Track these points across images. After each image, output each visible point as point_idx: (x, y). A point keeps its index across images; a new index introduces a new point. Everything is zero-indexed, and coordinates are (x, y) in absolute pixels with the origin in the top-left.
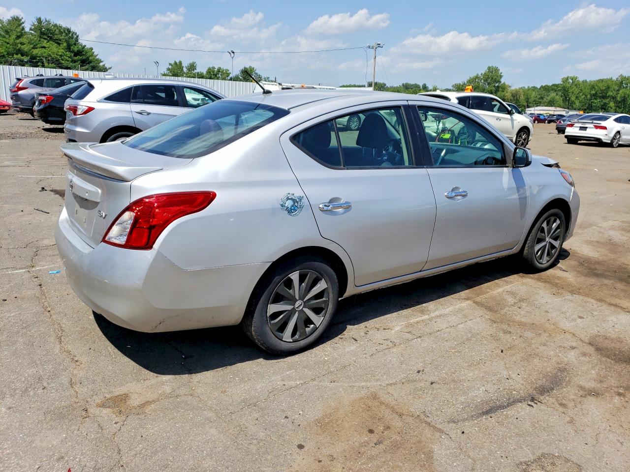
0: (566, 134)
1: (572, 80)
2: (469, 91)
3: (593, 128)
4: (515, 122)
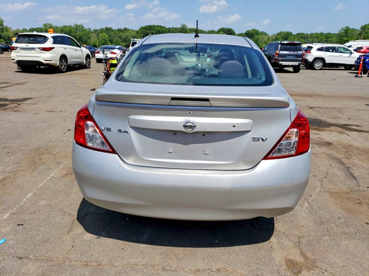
0: (96, 58)
1: (49, 25)
2: (52, 32)
3: (109, 54)
4: (83, 52)
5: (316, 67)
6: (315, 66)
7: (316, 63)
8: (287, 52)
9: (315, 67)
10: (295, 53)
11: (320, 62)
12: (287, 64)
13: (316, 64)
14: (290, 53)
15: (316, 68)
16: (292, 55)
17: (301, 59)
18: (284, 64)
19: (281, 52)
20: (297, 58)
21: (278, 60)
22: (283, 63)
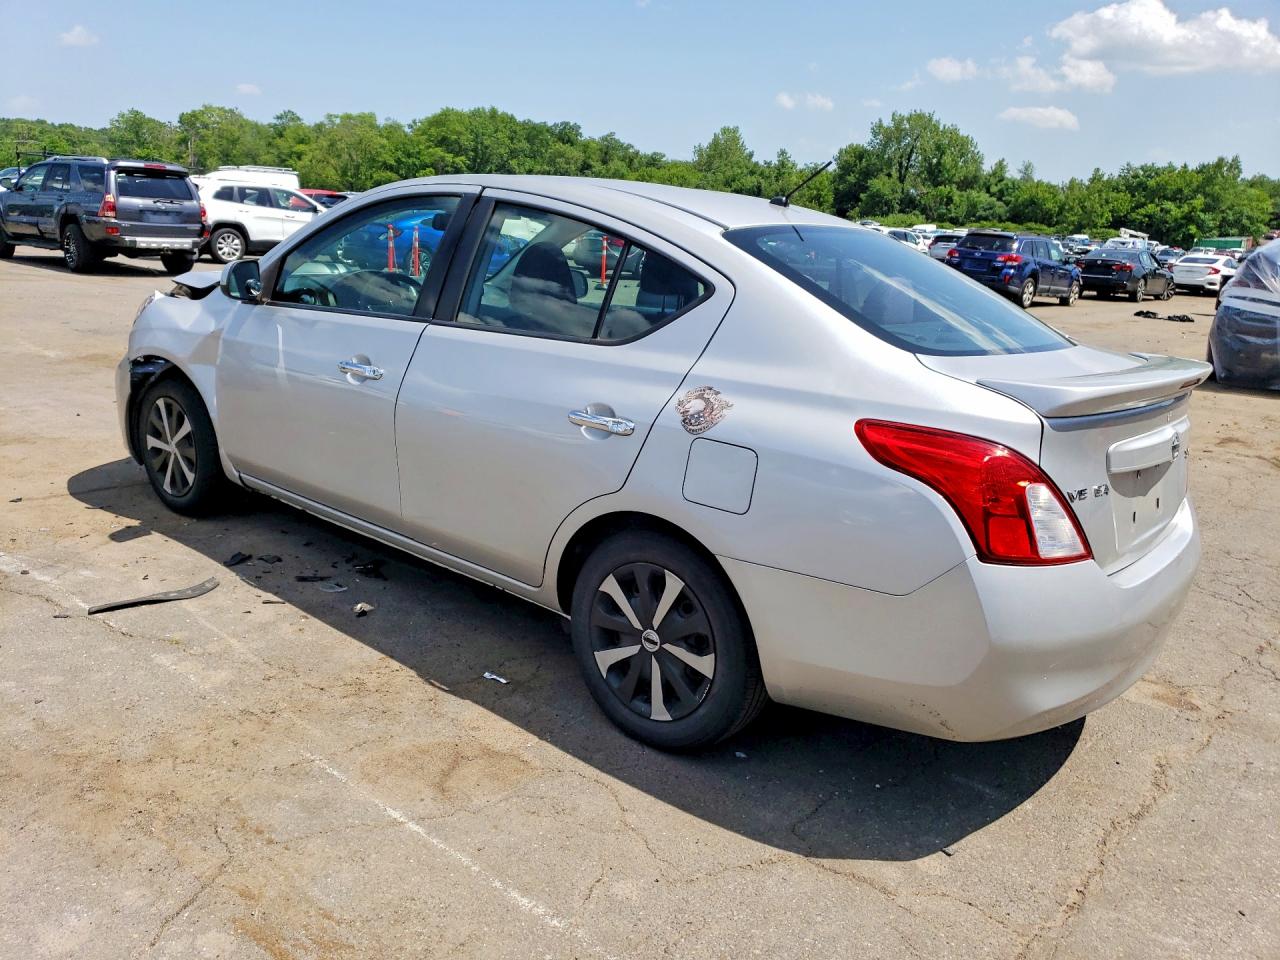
5: (224, 254)
6: (221, 249)
7: (222, 241)
8: (148, 202)
9: (220, 252)
10: (176, 206)
11: (232, 236)
12: (154, 246)
13: (220, 243)
14: (158, 204)
15: (224, 257)
16: (166, 213)
17: (197, 227)
18: (143, 245)
19: (124, 200)
20: (185, 222)
21: (115, 228)
22: (138, 239)
